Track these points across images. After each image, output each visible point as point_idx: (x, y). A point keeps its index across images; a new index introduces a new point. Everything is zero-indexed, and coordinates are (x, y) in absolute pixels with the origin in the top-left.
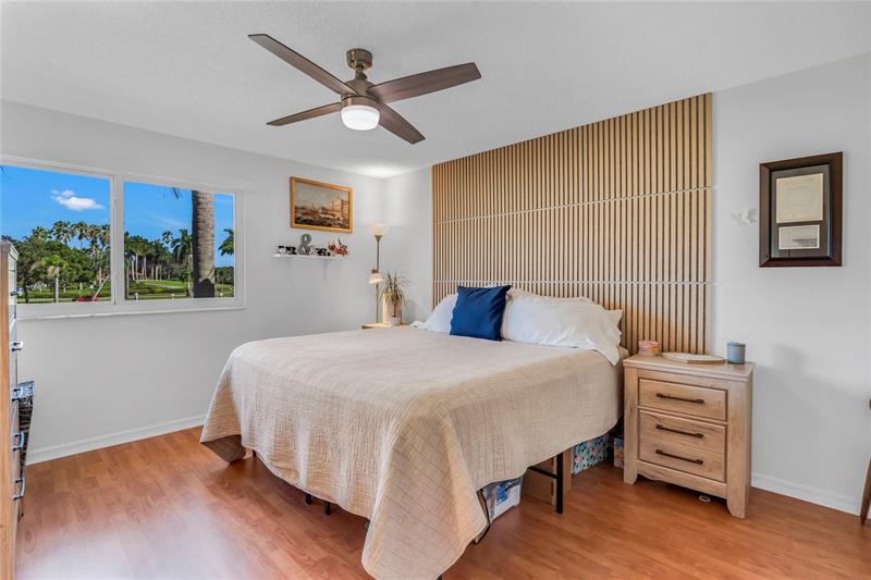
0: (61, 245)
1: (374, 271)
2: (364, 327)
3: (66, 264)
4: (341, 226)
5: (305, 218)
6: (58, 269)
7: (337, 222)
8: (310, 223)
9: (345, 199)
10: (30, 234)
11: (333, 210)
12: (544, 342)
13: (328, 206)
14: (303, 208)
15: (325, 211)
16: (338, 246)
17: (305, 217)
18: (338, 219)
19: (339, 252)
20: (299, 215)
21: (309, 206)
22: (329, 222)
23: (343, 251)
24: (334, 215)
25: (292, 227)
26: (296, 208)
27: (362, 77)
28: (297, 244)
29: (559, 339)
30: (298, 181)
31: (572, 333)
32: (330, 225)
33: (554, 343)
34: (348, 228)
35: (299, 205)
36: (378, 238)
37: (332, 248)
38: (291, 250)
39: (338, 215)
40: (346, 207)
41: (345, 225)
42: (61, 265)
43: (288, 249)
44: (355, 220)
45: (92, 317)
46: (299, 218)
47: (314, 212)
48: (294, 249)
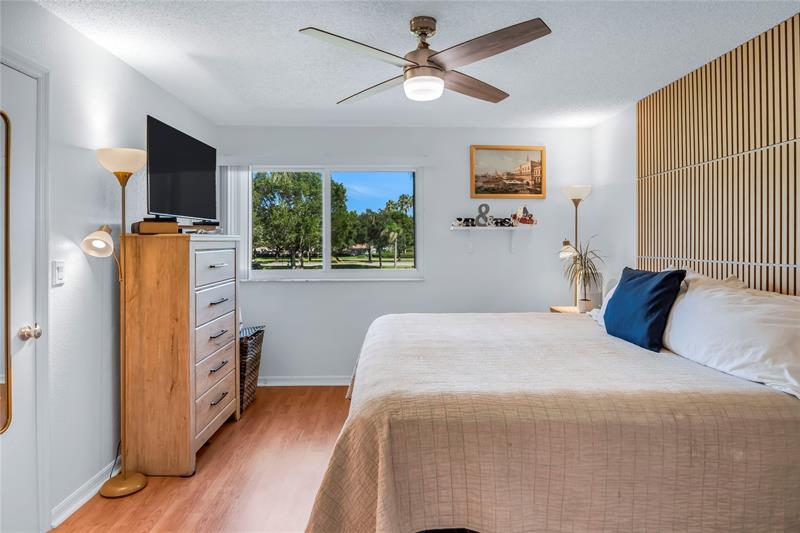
0: (402, 214)
1: (566, 243)
2: (553, 310)
3: (401, 231)
4: (531, 191)
5: (488, 187)
6: (396, 234)
7: (526, 187)
8: (493, 191)
9: (537, 159)
10: (383, 208)
11: (521, 174)
12: (714, 365)
13: (514, 170)
14: (485, 176)
15: (511, 176)
16: (520, 214)
17: (486, 186)
18: (528, 184)
19: (523, 221)
20: (480, 184)
21: (491, 173)
22: (516, 188)
23: (527, 219)
24: (522, 180)
25: (472, 197)
26: (476, 177)
27: (425, 46)
28: (474, 214)
29: (736, 363)
30: (479, 148)
31: (760, 356)
32: (516, 192)
33: (726, 368)
34: (540, 193)
35: (480, 173)
36: (576, 202)
37: (515, 217)
38: (469, 222)
39: (528, 179)
40: (537, 169)
41: (537, 189)
42: (398, 231)
43: (467, 220)
44: (549, 183)
45: (307, 281)
46: (479, 188)
47: (498, 179)
48: (473, 220)
